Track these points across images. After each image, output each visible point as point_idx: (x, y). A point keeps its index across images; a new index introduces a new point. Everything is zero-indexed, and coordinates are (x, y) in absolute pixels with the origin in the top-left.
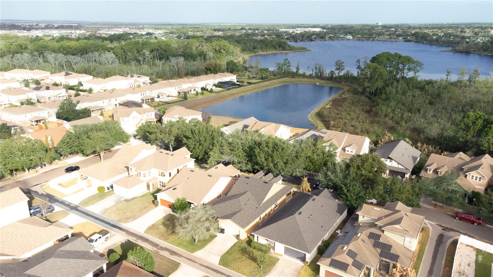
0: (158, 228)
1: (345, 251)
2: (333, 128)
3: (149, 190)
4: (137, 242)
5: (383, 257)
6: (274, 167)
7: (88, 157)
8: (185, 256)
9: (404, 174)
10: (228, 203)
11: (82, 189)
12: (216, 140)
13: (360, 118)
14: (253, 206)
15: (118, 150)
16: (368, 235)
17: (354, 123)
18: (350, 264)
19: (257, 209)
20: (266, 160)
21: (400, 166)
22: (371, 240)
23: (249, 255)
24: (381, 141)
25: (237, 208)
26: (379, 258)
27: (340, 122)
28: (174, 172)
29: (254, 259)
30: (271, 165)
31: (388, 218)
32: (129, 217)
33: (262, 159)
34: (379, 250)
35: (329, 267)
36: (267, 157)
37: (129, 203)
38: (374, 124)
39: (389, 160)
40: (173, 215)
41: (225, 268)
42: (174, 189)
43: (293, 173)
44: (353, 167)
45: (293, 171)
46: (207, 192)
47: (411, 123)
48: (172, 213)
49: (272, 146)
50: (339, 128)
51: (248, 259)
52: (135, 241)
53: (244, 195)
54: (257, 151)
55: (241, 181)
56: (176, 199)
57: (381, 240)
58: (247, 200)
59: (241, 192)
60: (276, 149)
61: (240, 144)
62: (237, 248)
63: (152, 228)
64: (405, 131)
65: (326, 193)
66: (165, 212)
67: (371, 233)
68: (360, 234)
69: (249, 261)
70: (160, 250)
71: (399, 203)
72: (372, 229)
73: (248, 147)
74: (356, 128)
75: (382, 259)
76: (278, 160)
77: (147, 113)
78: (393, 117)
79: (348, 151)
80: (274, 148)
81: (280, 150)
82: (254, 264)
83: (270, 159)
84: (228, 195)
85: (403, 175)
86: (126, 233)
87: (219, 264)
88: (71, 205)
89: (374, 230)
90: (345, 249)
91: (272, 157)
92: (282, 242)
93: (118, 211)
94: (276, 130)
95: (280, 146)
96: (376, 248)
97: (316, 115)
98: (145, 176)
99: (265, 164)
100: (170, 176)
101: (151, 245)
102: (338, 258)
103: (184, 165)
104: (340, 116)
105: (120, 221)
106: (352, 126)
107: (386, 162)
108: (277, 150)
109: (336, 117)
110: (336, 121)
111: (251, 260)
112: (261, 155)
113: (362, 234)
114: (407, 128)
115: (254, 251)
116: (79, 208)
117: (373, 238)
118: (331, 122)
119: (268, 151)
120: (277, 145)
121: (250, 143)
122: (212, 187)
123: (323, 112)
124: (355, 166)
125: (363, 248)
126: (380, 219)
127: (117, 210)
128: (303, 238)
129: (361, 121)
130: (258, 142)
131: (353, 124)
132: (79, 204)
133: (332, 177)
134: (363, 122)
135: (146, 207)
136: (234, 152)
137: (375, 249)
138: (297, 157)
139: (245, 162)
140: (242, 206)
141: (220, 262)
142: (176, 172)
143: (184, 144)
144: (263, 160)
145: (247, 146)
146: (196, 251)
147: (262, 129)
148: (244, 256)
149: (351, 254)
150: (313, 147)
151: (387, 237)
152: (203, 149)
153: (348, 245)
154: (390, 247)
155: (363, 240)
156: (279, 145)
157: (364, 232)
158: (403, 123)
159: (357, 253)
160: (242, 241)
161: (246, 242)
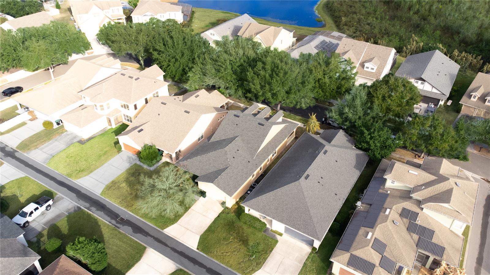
0: (119, 188)
1: (370, 240)
2: (345, 27)
3: (111, 125)
4: (90, 210)
5: (421, 248)
6: (273, 98)
7: (36, 72)
8: (153, 235)
9: (439, 100)
10: (212, 155)
11: (24, 124)
12: (197, 54)
13: (378, 13)
14: (244, 160)
15: (74, 61)
16: (400, 212)
17: (370, 20)
18: (377, 264)
19: (249, 164)
20: (262, 87)
21: (435, 91)
22: (405, 220)
23: (238, 233)
24: (407, 48)
25: (222, 164)
26: (416, 250)
27: (353, 18)
28: (141, 103)
29: (244, 241)
30: (269, 95)
31: (430, 189)
32: (82, 169)
33: (256, 87)
34: (416, 237)
35: (347, 267)
36: (263, 84)
37: (83, 146)
38: (396, 20)
39: (420, 82)
40: (140, 166)
41: (205, 255)
42: (139, 131)
43: (296, 105)
44: (378, 97)
45: (297, 102)
46: (184, 136)
47: (442, 19)
48: (138, 163)
49: (270, 69)
50: (353, 27)
51: (236, 240)
52: (88, 209)
53: (232, 142)
54: (250, 74)
55: (229, 120)
56: (143, 146)
57: (419, 222)
58: (236, 150)
59: (228, 137)
60: (276, 73)
61: (228, 62)
62: (222, 221)
63: (111, 186)
64: (435, 30)
65: (341, 137)
66: (130, 161)
67: (404, 209)
68: (388, 210)
69: (237, 245)
70: (120, 223)
71: (443, 162)
72: (406, 203)
73: (238, 67)
74: (373, 27)
75: (419, 250)
76: (279, 89)
77: (113, 8)
78: (418, 10)
79: (367, 68)
80: (273, 70)
81: (281, 75)
82: (243, 249)
83: (267, 87)
84: (212, 140)
85: (436, 101)
86: (77, 196)
87: (198, 249)
88: (7, 149)
89: (408, 205)
90: (369, 237)
91: (269, 84)
92: (281, 221)
93: (68, 159)
94: (275, 36)
95: (282, 69)
96: (412, 234)
97: (323, 7)
98: (102, 109)
99: (260, 94)
100: (136, 108)
101: (109, 216)
102: (359, 253)
103: (155, 92)
104: (353, 10)
105: (70, 175)
106: (368, 24)
107: (416, 85)
108: (277, 75)
109: (348, 11)
110: (349, 17)
111: (240, 241)
112: (255, 81)
113: (392, 211)
114: (436, 26)
115: (245, 227)
116: (17, 154)
117: (406, 218)
118: (343, 18)
119: (265, 76)
120: (278, 68)
121: (242, 61)
122: (190, 130)
123: (332, 4)
124: (380, 97)
125: (395, 236)
126: (417, 188)
127: (67, 157)
128: (311, 217)
129: (379, 17)
130: (252, 58)
131: (369, 22)
132: (17, 147)
133: (350, 115)
134: (382, 19)
135: (105, 153)
136: (221, 75)
137: (410, 235)
138: (303, 83)
139: (234, 88)
140: (229, 160)
141: (198, 246)
142: (144, 102)
143: (154, 61)
144: (258, 87)
145: (237, 64)
146: (168, 226)
147: (258, 36)
148: (232, 235)
149: (379, 246)
150: (324, 67)
151: (426, 217)
152: (180, 66)
153: (373, 230)
154: (431, 233)
155: (393, 221)
156: (280, 68)
157: (394, 208)
158: (432, 19)
159: (385, 242)
160: (229, 211)
161: (235, 212)
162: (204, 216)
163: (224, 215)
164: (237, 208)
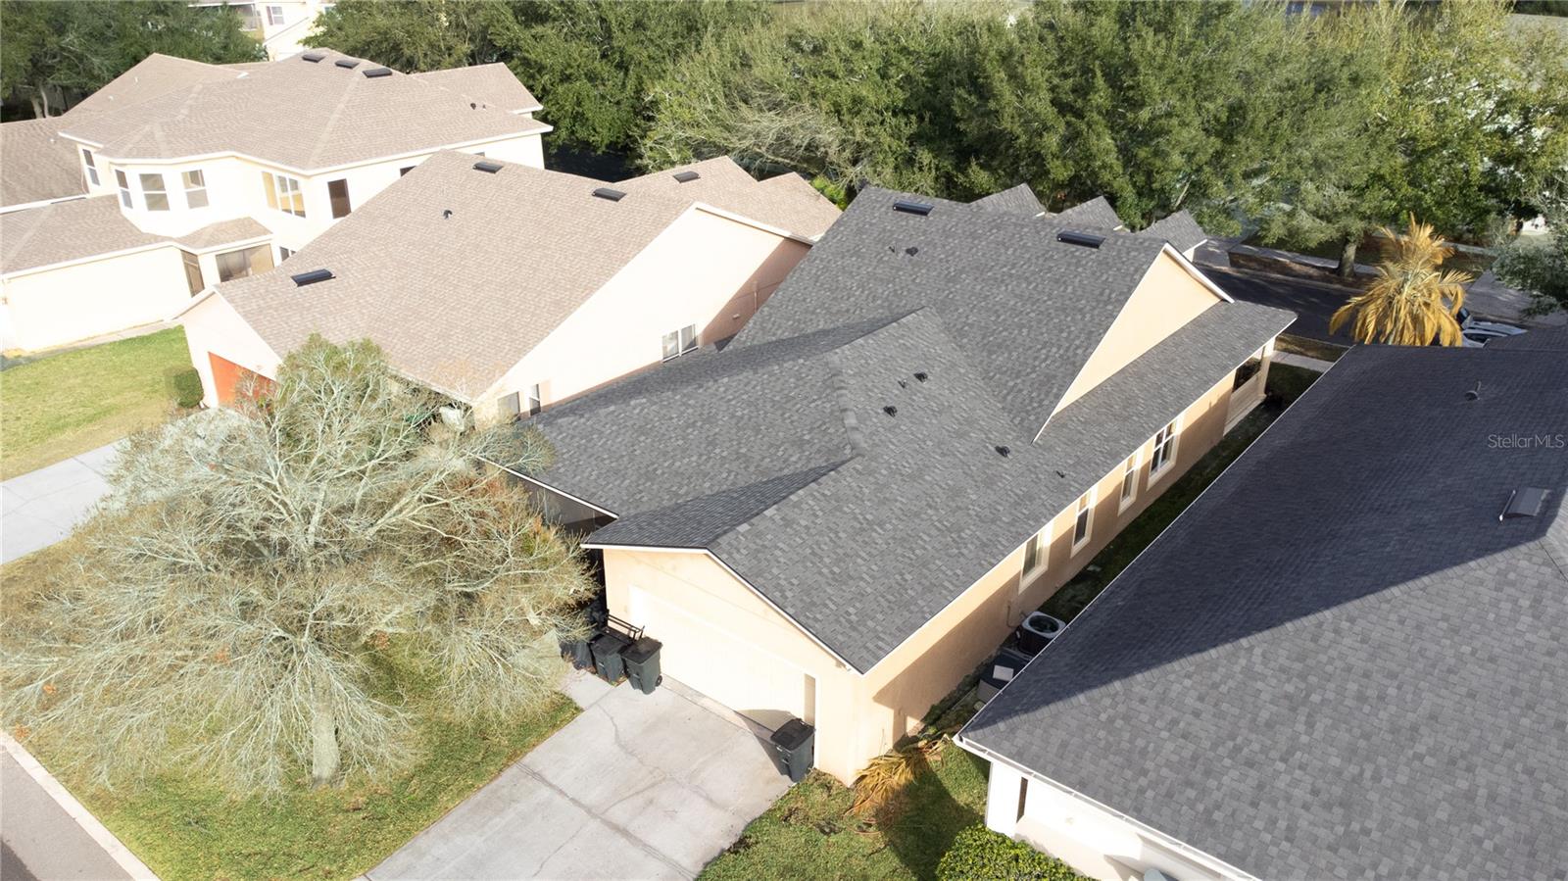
14: (961, 435)
19: (1006, 463)
25: (800, 443)
53: (883, 333)
55: (860, 231)
58: (906, 373)
98: (156, 202)
100: (342, 206)
160: (835, 805)
161: (886, 819)
162: (623, 832)
163: (790, 840)
164: (909, 790)
